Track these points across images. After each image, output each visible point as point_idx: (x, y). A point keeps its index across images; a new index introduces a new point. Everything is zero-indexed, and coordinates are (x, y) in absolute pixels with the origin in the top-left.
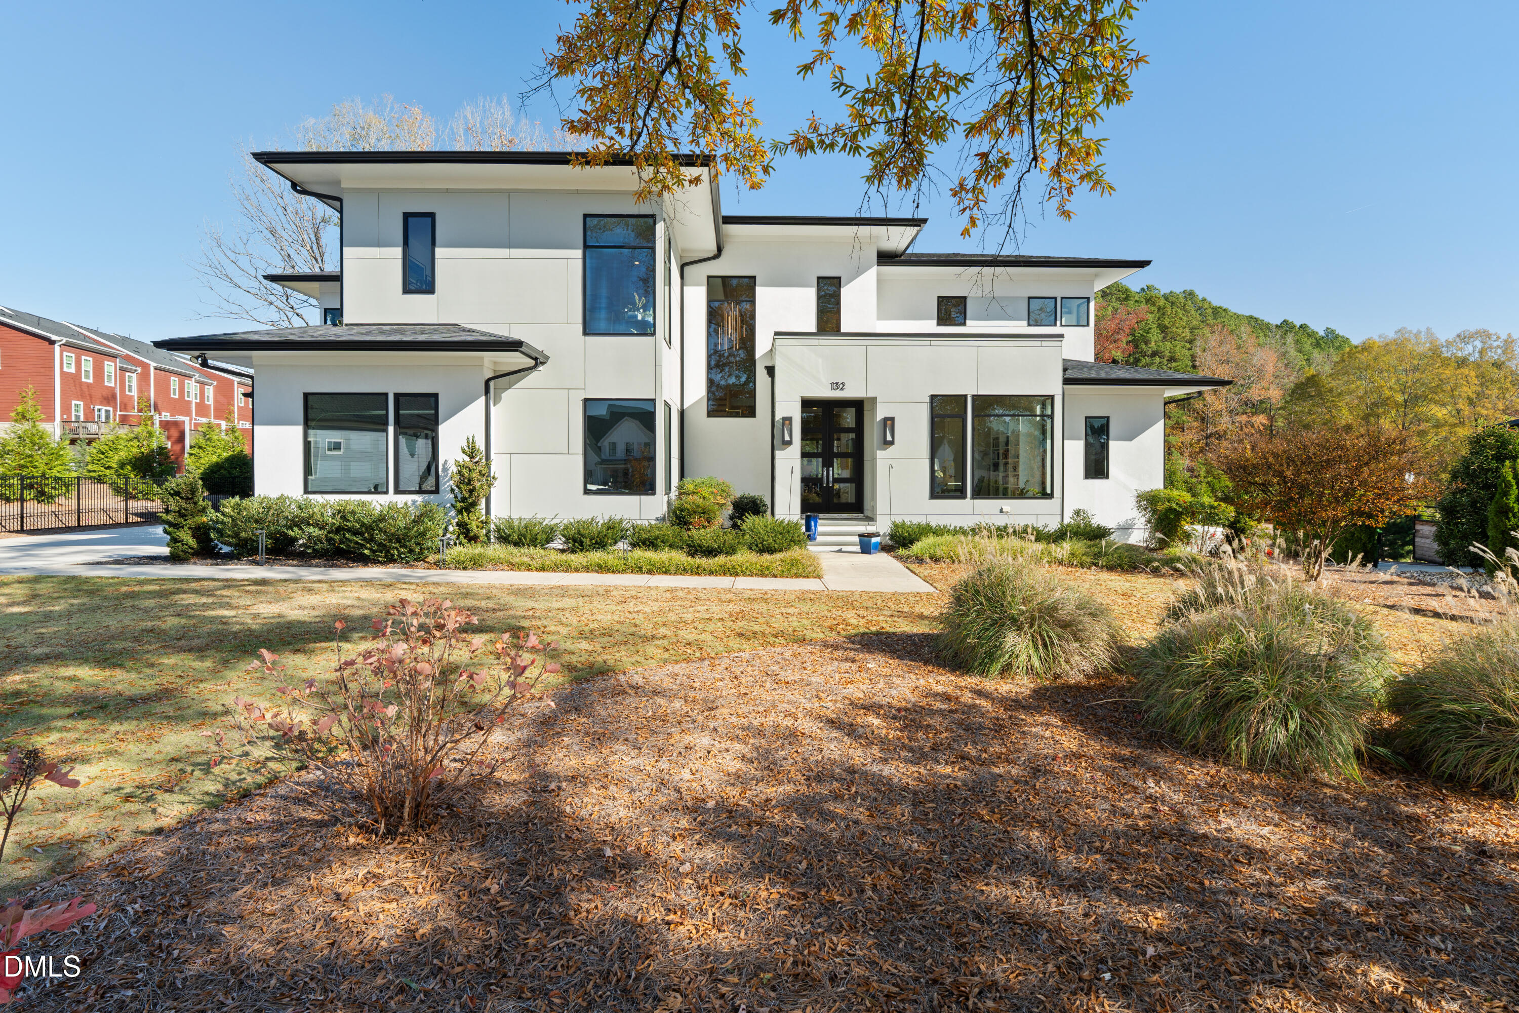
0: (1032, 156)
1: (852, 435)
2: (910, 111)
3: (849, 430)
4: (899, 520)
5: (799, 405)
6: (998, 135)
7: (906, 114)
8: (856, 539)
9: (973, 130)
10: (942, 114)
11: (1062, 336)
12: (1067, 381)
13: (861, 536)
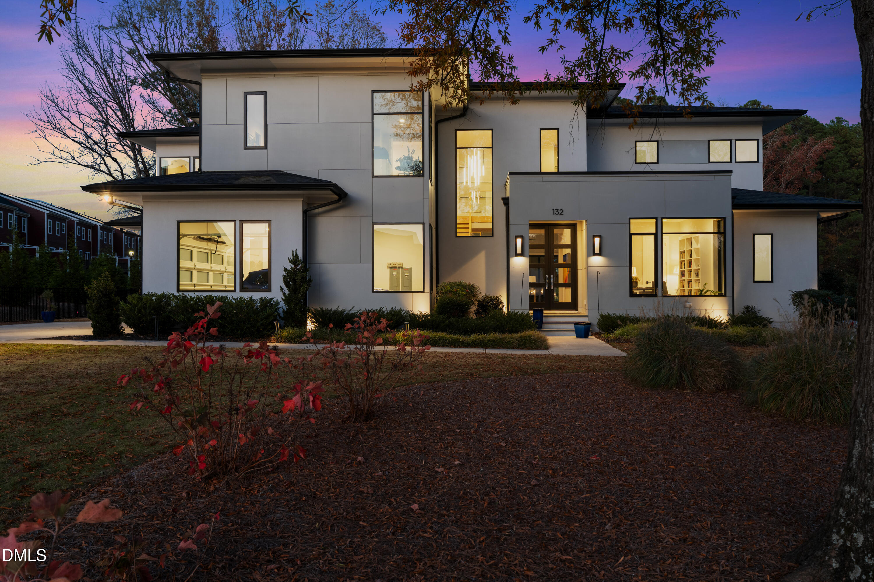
0: (666, 90)
1: (568, 251)
2: (599, 69)
3: (566, 246)
4: (605, 313)
5: (528, 226)
6: (648, 77)
7: (597, 70)
8: (572, 327)
9: (634, 75)
10: (616, 69)
11: (731, 172)
12: (735, 206)
13: (575, 324)
